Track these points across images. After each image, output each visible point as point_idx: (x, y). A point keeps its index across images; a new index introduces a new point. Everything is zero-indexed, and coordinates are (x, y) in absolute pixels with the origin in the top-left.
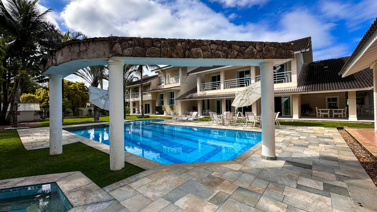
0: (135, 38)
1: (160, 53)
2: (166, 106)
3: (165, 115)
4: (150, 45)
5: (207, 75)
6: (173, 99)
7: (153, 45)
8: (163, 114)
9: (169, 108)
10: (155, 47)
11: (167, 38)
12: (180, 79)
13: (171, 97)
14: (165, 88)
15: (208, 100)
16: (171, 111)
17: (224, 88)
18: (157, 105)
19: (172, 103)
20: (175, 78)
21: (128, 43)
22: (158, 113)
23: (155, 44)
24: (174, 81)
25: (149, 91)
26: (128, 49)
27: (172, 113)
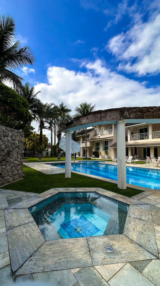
0: (137, 107)
1: (153, 115)
2: (102, 151)
3: (100, 158)
4: (146, 111)
5: (135, 128)
6: (107, 146)
7: (148, 111)
8: (99, 157)
9: (104, 153)
10: (150, 112)
11: (157, 106)
12: (113, 131)
13: (106, 145)
14: (100, 138)
15: (136, 148)
16: (105, 155)
17: (152, 138)
18: (94, 150)
19: (106, 149)
20: (108, 131)
21: (133, 111)
22: (95, 156)
23: (149, 110)
24: (107, 133)
25: (88, 140)
26: (133, 114)
27: (106, 156)
